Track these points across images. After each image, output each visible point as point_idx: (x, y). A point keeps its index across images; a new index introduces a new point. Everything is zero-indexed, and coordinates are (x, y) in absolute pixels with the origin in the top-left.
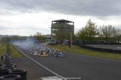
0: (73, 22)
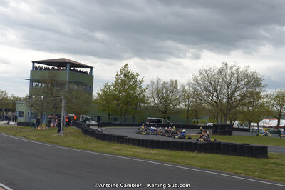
0: (92, 68)
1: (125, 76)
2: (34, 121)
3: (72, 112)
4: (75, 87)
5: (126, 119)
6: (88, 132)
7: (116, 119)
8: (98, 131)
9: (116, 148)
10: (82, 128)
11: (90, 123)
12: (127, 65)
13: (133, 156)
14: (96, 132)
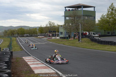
0: (94, 7)
1: (112, 10)
2: (67, 36)
4: (86, 18)
5: (114, 33)
6: (93, 40)
7: (109, 33)
9: (107, 47)
10: (90, 39)
11: (95, 36)
14: (98, 40)
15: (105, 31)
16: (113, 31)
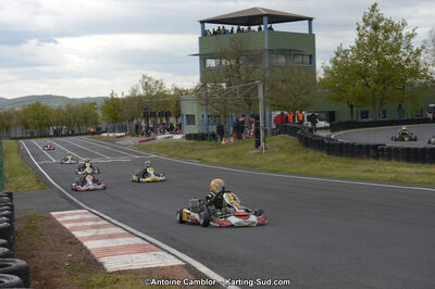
0: (310, 20)
1: (376, 28)
2: (213, 129)
3: (279, 107)
4: (282, 60)
5: (384, 113)
6: (310, 142)
7: (365, 114)
8: (331, 139)
9: (364, 167)
10: (299, 136)
12: (376, 5)
13: (395, 181)
14: (326, 141)
15: (351, 107)
16: (381, 106)
